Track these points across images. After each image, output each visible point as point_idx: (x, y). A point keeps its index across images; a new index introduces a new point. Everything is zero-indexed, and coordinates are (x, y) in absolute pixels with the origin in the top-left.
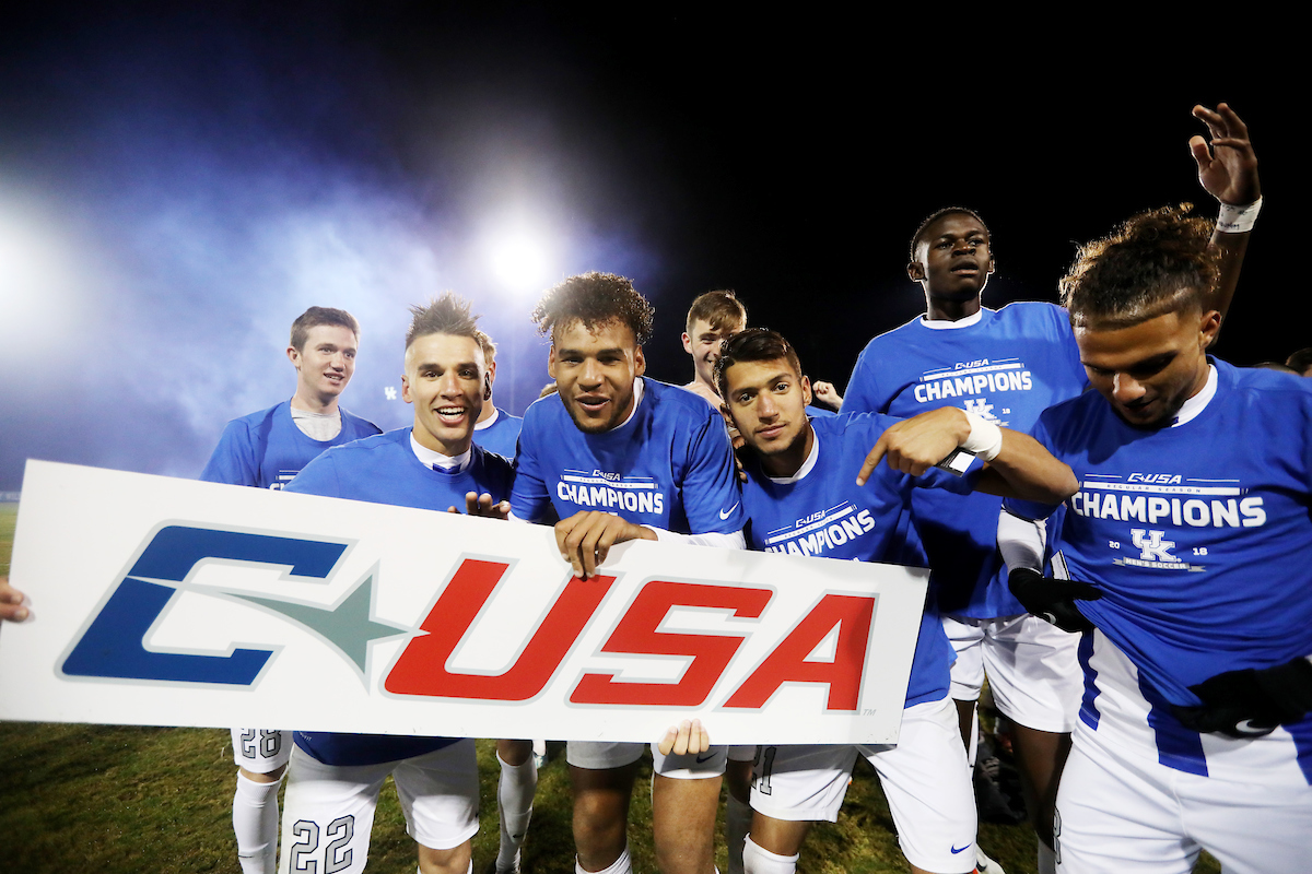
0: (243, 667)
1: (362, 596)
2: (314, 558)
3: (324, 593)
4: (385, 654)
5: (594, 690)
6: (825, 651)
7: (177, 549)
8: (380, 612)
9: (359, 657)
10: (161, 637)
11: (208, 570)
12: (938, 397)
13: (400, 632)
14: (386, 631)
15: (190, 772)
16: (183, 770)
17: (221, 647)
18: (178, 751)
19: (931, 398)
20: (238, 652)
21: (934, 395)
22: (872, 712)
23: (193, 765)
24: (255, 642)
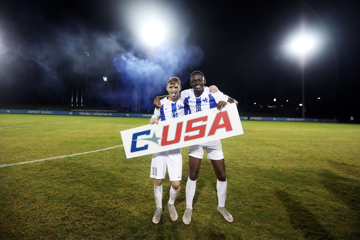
0: (146, 147)
1: (154, 135)
2: (148, 132)
3: (150, 136)
4: (160, 141)
5: (187, 138)
6: (222, 122)
7: (135, 136)
8: (157, 136)
9: (157, 143)
10: (138, 146)
11: (139, 137)
14: (159, 138)
17: (143, 146)
22: (236, 130)
24: (146, 144)
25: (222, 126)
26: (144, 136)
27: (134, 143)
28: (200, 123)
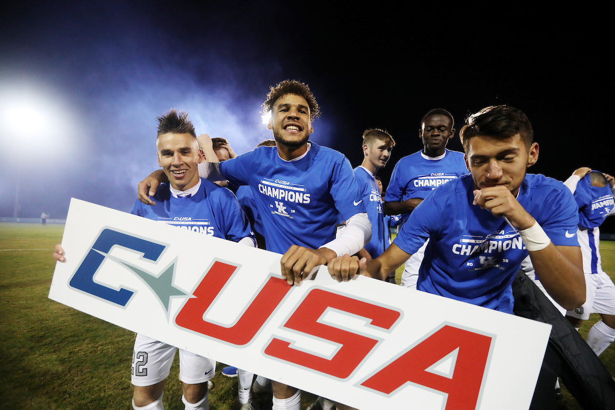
1: (169, 273)
2: (152, 251)
4: (177, 304)
5: (278, 349)
6: (445, 367)
7: (108, 239)
8: (178, 282)
9: (166, 304)
10: (101, 277)
11: (117, 251)
12: (422, 186)
13: (185, 294)
14: (178, 293)
15: (120, 343)
16: (118, 342)
17: (116, 286)
18: (116, 333)
19: (420, 186)
20: (122, 289)
21: (421, 185)
23: (122, 340)
24: (128, 287)
25: (436, 383)
26: (135, 257)
27: (92, 262)
28: (358, 325)
